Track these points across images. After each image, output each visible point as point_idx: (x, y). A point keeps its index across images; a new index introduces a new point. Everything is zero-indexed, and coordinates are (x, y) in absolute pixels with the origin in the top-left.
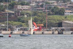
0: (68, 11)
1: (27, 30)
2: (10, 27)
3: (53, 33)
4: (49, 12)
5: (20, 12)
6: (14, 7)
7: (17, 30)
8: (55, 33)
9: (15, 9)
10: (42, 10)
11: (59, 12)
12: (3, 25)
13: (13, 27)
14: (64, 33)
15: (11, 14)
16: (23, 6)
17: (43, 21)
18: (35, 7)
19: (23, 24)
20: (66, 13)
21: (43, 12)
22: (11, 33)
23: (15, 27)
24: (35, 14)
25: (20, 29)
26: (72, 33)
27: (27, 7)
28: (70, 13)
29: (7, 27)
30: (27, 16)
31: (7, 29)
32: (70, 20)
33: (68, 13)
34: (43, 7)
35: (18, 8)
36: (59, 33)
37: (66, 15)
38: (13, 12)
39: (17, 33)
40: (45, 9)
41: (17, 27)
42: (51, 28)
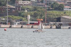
0: (67, 7)
1: (26, 25)
2: (9, 21)
3: (51, 27)
4: (49, 7)
5: (21, 7)
6: (15, 3)
7: (17, 24)
8: (53, 27)
9: (16, 4)
10: (42, 5)
11: (58, 7)
12: (4, 19)
13: (13, 21)
14: (62, 27)
15: (12, 9)
16: (24, 2)
17: (43, 16)
18: (35, 3)
19: (23, 18)
20: (65, 8)
21: (43, 7)
22: (10, 26)
23: (15, 21)
24: (35, 9)
25: (19, 23)
26: (69, 28)
27: (28, 3)
28: (69, 8)
29: (6, 21)
30: (28, 11)
31: (7, 23)
32: (69, 16)
33: (67, 8)
34: (43, 3)
35: (19, 3)
36: (57, 28)
37: (65, 10)
38: (14, 7)
39: (16, 27)
40: (44, 4)
41: (16, 22)
42: (49, 23)
